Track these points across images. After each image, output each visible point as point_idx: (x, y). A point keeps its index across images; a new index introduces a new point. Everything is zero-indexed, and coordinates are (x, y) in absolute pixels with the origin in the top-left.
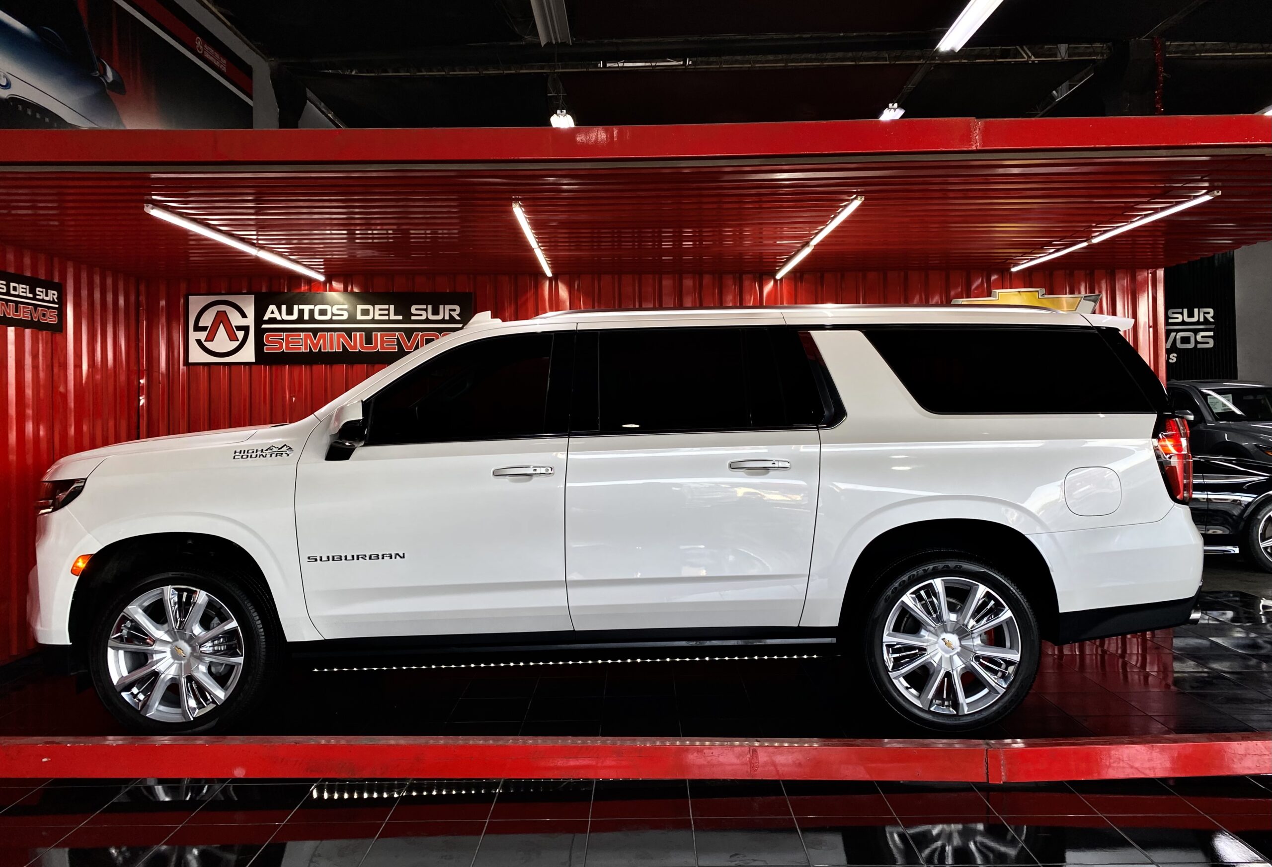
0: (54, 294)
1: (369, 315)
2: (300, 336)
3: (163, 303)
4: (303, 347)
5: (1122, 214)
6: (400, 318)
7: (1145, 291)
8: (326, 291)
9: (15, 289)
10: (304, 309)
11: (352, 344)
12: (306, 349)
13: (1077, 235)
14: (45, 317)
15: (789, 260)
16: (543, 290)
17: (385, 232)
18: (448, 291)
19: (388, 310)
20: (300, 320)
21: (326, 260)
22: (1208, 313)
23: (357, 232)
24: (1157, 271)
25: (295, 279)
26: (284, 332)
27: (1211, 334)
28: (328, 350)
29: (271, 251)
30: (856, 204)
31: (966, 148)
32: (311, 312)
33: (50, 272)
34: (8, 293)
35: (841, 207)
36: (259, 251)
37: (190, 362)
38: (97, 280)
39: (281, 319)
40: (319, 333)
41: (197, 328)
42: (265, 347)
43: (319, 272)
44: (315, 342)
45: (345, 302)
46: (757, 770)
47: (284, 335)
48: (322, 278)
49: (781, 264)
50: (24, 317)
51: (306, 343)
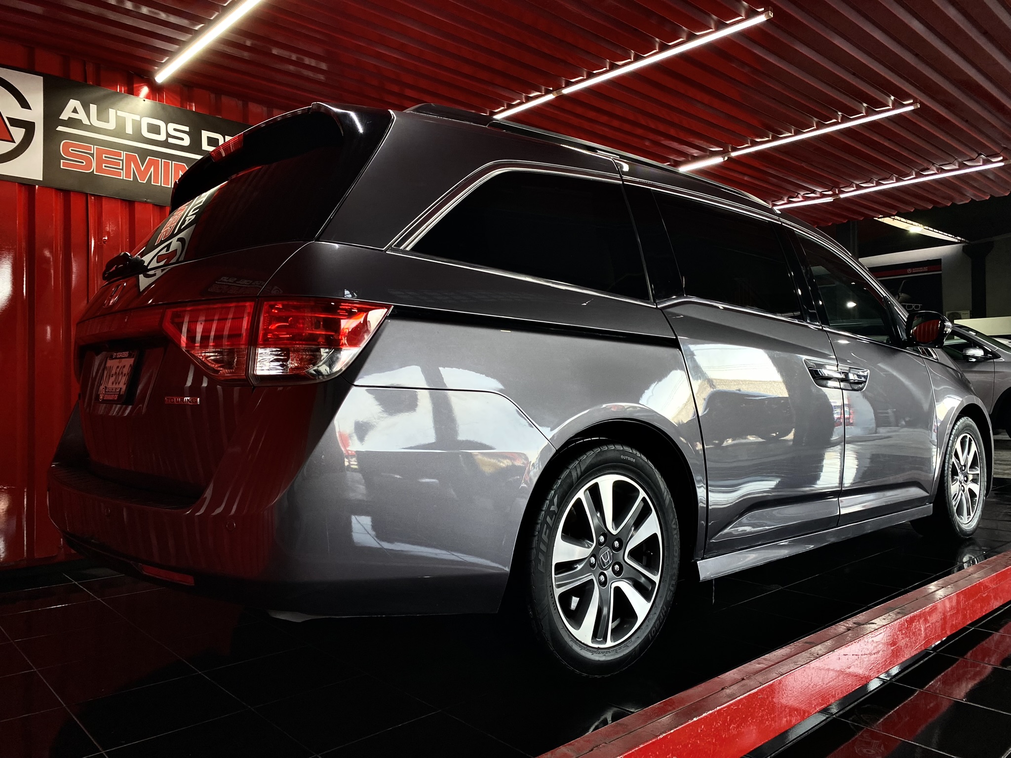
2: (120, 155)
12: (128, 175)
20: (120, 132)
26: (93, 145)
28: (161, 183)
32: (137, 126)
39: (90, 124)
40: (148, 157)
42: (62, 161)
44: (142, 169)
47: (94, 149)
51: (128, 166)
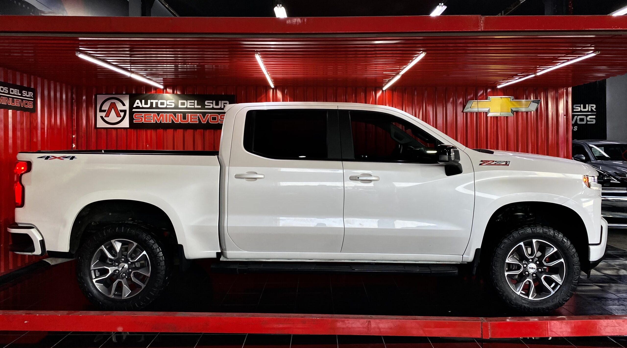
0: (31, 94)
1: (184, 105)
2: (151, 114)
3: (84, 98)
4: (152, 121)
5: (552, 62)
6: (200, 107)
7: (562, 98)
8: (164, 93)
9: (12, 91)
10: (153, 102)
11: (176, 119)
12: (154, 121)
13: (530, 71)
14: (27, 105)
15: (389, 81)
16: (269, 94)
17: (193, 66)
18: (223, 94)
20: (151, 107)
21: (164, 79)
22: (593, 107)
23: (179, 66)
24: (569, 88)
25: (148, 88)
26: (143, 113)
27: (594, 117)
28: (165, 122)
29: (137, 74)
30: (422, 55)
31: (477, 30)
32: (157, 104)
33: (29, 83)
34: (9, 93)
35: (415, 57)
36: (131, 74)
37: (97, 127)
38: (52, 86)
39: (142, 107)
40: (160, 114)
41: (101, 111)
42: (134, 120)
43: (161, 84)
44: (158, 118)
45: (173, 99)
46: (370, 331)
47: (143, 114)
48: (162, 87)
49: (385, 83)
50: (17, 105)
51: (154, 118)
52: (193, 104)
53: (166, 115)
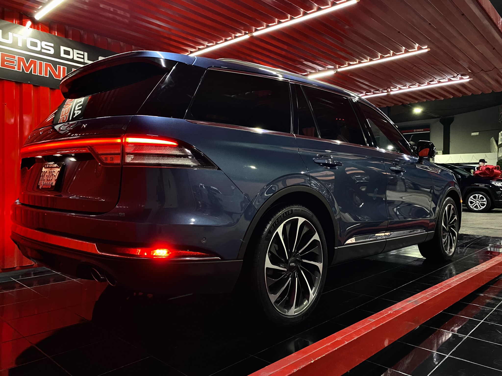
1: (69, 54)
2: (14, 57)
4: (16, 67)
11: (57, 74)
12: (19, 69)
19: (83, 55)
20: (14, 45)
28: (37, 73)
32: (24, 42)
44: (27, 65)
45: (53, 41)
51: (19, 64)
52: (82, 57)
53: (41, 64)
